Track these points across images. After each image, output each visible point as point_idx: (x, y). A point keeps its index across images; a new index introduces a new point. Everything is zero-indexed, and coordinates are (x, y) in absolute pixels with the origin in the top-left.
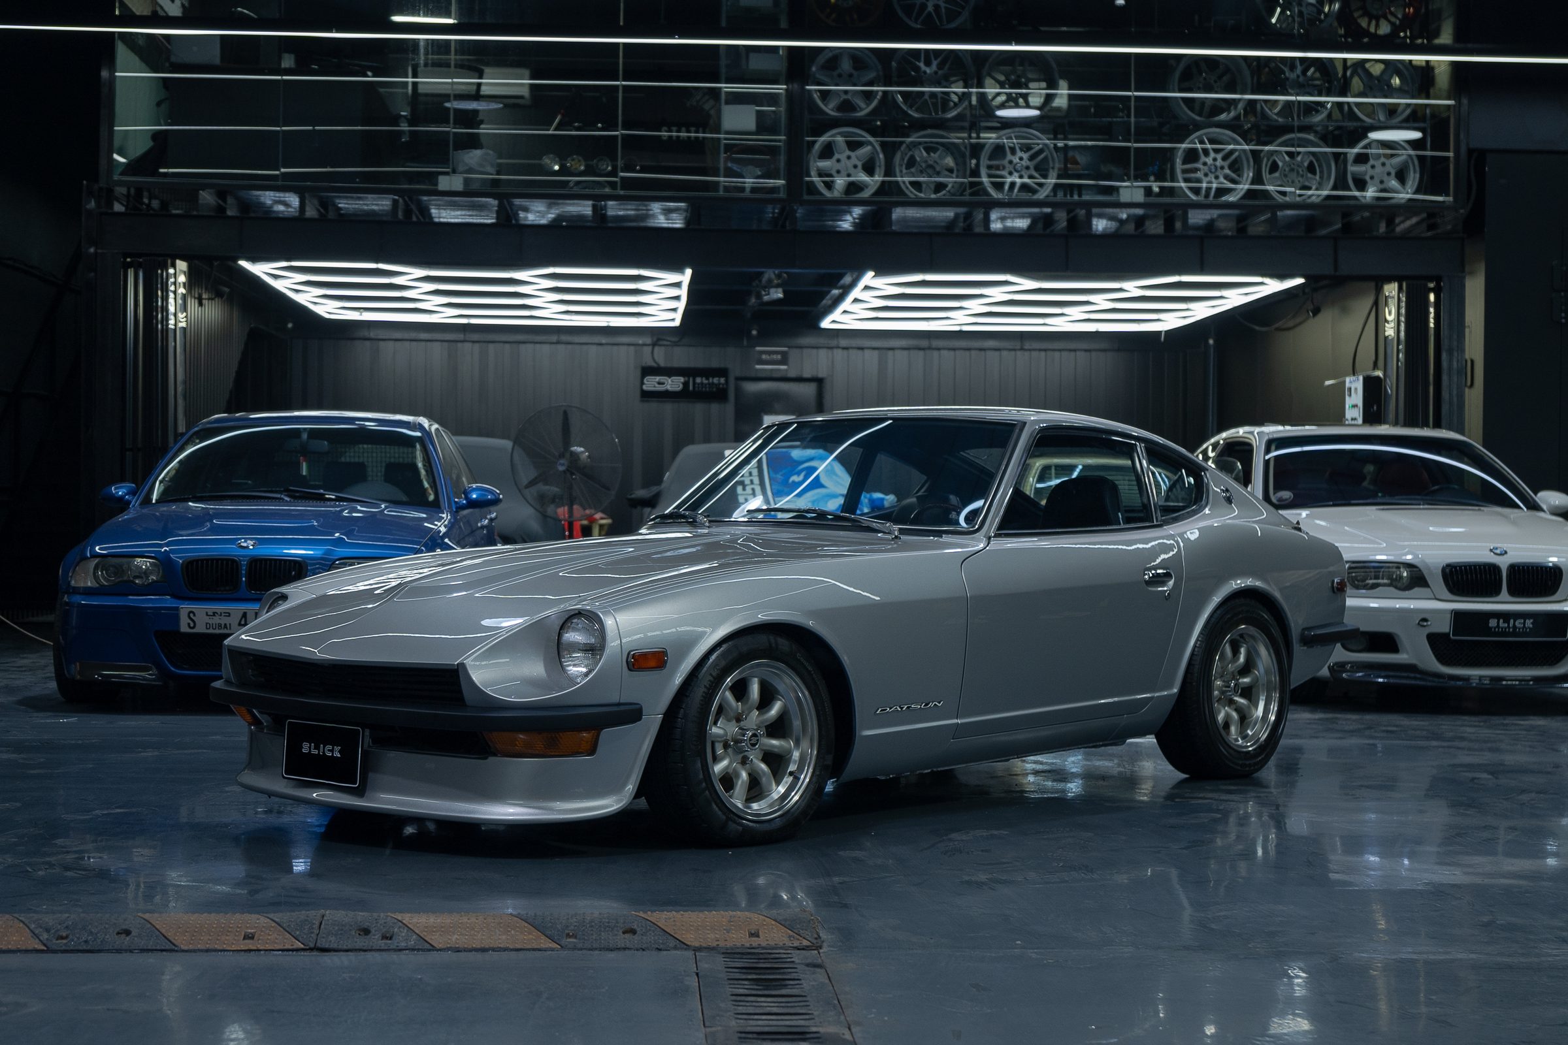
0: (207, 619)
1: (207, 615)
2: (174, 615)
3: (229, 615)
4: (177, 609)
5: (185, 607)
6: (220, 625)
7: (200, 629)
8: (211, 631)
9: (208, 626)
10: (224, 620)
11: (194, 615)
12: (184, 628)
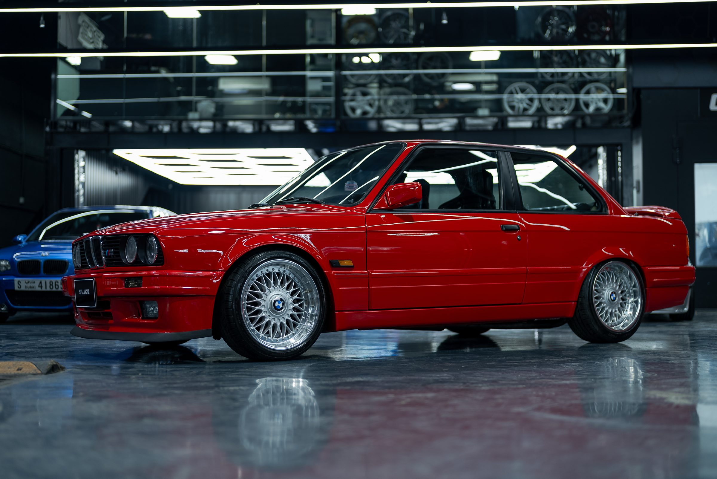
0: (26, 284)
1: (25, 282)
2: (12, 283)
3: (34, 282)
4: (13, 280)
5: (16, 280)
6: (31, 287)
7: (23, 288)
8: (27, 289)
9: (26, 287)
10: (32, 285)
11: (20, 282)
12: (16, 288)
